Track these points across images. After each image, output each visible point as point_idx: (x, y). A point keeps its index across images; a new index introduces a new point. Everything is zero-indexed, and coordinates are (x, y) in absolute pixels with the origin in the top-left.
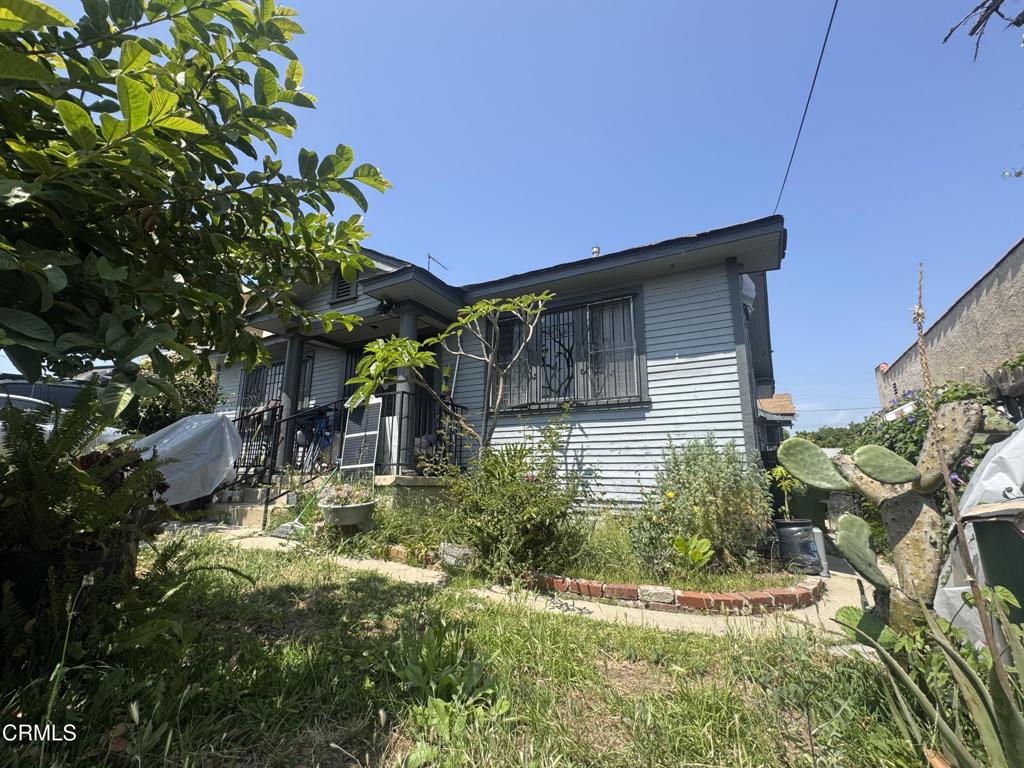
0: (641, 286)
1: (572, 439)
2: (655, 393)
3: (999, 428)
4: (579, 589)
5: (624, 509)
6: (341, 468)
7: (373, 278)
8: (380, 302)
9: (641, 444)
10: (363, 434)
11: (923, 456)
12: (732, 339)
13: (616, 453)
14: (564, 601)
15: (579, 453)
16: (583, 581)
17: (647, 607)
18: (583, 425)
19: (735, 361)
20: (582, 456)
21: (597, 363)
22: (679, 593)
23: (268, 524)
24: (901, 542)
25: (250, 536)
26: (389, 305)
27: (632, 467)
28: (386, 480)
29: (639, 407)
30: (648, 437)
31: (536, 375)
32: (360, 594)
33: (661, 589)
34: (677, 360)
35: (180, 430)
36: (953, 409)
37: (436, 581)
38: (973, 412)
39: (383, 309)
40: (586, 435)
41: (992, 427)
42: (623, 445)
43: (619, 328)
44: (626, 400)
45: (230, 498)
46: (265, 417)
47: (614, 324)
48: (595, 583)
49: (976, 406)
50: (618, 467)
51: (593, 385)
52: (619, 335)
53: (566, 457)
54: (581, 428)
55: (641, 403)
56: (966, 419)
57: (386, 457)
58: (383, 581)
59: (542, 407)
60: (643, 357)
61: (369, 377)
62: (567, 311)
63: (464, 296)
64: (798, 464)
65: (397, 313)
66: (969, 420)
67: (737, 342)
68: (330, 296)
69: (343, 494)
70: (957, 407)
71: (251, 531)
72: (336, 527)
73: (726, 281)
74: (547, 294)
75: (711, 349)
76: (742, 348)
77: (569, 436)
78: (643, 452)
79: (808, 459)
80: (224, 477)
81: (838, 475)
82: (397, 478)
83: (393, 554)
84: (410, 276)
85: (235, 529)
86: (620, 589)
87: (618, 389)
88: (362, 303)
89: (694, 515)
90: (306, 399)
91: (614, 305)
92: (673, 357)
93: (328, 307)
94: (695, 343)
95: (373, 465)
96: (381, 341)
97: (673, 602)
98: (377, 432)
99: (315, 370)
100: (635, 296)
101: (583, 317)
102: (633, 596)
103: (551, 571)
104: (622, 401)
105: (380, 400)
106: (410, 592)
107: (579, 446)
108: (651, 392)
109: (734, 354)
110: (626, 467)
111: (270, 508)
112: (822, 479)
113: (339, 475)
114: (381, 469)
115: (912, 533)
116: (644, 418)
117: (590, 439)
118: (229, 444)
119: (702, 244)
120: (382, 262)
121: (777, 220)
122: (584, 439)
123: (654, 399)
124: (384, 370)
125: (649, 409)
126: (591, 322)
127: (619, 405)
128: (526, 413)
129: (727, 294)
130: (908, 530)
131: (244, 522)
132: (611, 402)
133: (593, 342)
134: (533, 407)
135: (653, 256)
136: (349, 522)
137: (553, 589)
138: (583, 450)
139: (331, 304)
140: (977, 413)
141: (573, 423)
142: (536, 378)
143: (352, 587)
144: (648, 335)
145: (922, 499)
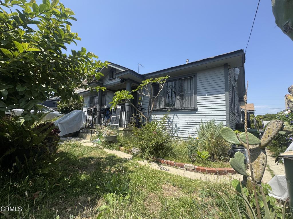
0: (196, 73)
1: (174, 119)
2: (199, 106)
3: (289, 130)
4: (168, 163)
5: (188, 140)
6: (111, 125)
7: (119, 73)
8: (121, 80)
9: (194, 121)
10: (116, 116)
11: (263, 137)
12: (224, 90)
13: (187, 123)
14: (163, 166)
15: (176, 123)
16: (169, 161)
17: (187, 170)
18: (177, 115)
19: (225, 97)
20: (177, 124)
21: (182, 97)
22: (196, 167)
23: (92, 139)
24: (253, 162)
25: (87, 142)
26: (123, 80)
27: (191, 128)
28: (121, 129)
29: (194, 110)
30: (196, 119)
31: (164, 100)
32: (108, 161)
33: (191, 165)
34: (207, 96)
35: (72, 114)
36: (274, 122)
37: (129, 158)
38: (279, 124)
39: (122, 81)
40: (178, 118)
41: (286, 129)
42: (189, 121)
43: (189, 86)
44: (190, 108)
45: (84, 131)
46: (93, 111)
47: (188, 85)
48: (172, 162)
49: (281, 122)
50: (187, 128)
51: (181, 103)
52: (189, 88)
53: (172, 124)
54: (177, 116)
55: (195, 109)
56: (277, 126)
57: (122, 123)
58: (115, 157)
59: (166, 109)
60: (196, 95)
61: (115, 102)
62: (174, 81)
63: (144, 77)
64: (226, 135)
65: (125, 82)
66: (277, 127)
67: (226, 91)
68: (109, 78)
69: (108, 133)
70: (275, 122)
71: (87, 140)
72: (107, 141)
73: (224, 71)
74: (167, 77)
75: (217, 93)
76: (227, 93)
77: (173, 118)
78: (195, 124)
79: (229, 134)
80: (82, 126)
81: (237, 140)
82: (124, 129)
83: (121, 149)
84: (128, 72)
85: (84, 140)
86: (179, 164)
87: (188, 105)
88: (116, 80)
89: (206, 144)
90: (105, 105)
91: (188, 79)
92: (205, 95)
93: (108, 81)
94: (213, 91)
95: (118, 125)
96: (119, 91)
97: (194, 169)
98: (119, 116)
99: (107, 97)
100: (195, 76)
101: (179, 83)
102: (183, 166)
103: (161, 157)
104: (189, 108)
105: (120, 107)
106: (121, 161)
107: (176, 121)
108: (198, 106)
109: (225, 95)
110: (189, 128)
111: (92, 135)
112: (232, 140)
113: (110, 127)
114: (121, 126)
115: (257, 160)
116: (196, 114)
117: (179, 119)
118: (83, 118)
119: (215, 60)
120: (121, 68)
121: (241, 51)
122: (178, 119)
123: (199, 108)
124: (119, 100)
125: (197, 111)
126: (181, 84)
127: (188, 109)
128: (161, 111)
129: (224, 76)
130: (256, 159)
131: (87, 138)
132: (186, 108)
133: (181, 91)
134: (163, 109)
135: (199, 64)
136: (110, 140)
137: (161, 163)
138: (177, 122)
139: (109, 80)
140: (280, 125)
141: (174, 114)
142: (164, 101)
143: (107, 159)
144: (198, 88)
145: (261, 150)
